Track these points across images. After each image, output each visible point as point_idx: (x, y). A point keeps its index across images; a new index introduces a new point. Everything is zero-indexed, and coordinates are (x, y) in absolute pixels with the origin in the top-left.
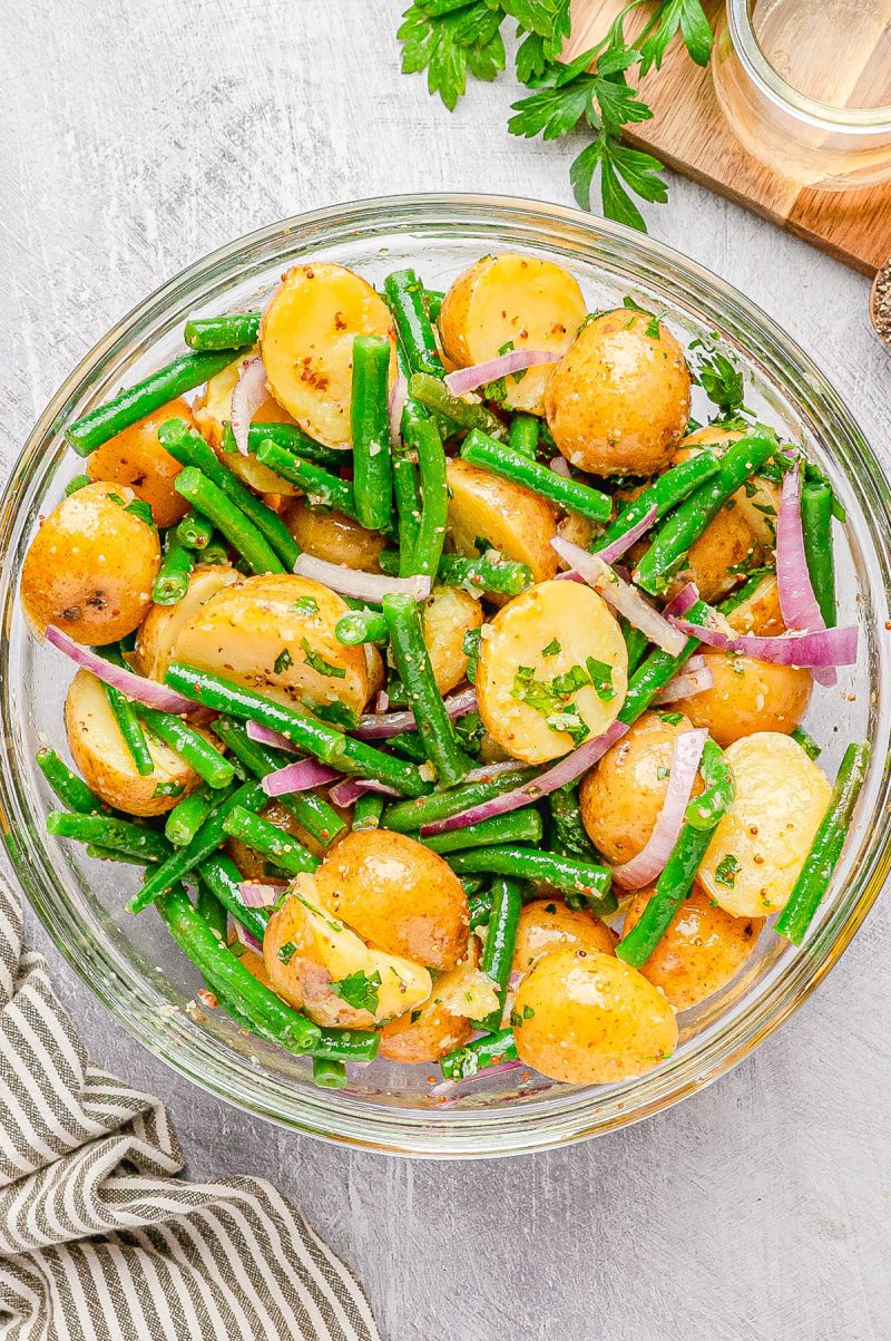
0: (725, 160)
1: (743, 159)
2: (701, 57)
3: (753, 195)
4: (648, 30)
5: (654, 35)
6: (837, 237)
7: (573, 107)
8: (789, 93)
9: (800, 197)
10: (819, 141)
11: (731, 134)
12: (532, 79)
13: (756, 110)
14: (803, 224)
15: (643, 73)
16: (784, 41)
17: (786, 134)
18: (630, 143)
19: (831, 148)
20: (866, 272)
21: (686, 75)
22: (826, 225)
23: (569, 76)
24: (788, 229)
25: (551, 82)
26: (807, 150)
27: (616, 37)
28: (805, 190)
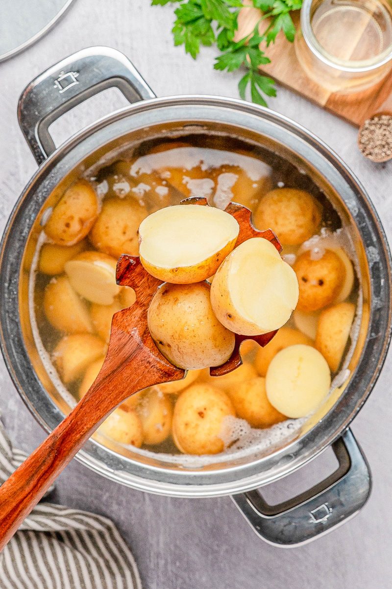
0: (300, 81)
1: (307, 81)
2: (291, 39)
3: (311, 95)
4: (269, 29)
5: (272, 31)
6: (345, 113)
7: (239, 59)
8: (326, 54)
9: (331, 96)
10: (337, 74)
11: (302, 71)
12: (223, 48)
13: (313, 61)
14: (331, 107)
15: (268, 45)
16: (324, 33)
17: (324, 70)
18: (262, 73)
19: (343, 77)
20: (357, 126)
21: (285, 47)
22: (340, 107)
23: (237, 47)
24: (325, 109)
25: (230, 49)
26: (333, 77)
27: (256, 31)
28: (332, 94)
